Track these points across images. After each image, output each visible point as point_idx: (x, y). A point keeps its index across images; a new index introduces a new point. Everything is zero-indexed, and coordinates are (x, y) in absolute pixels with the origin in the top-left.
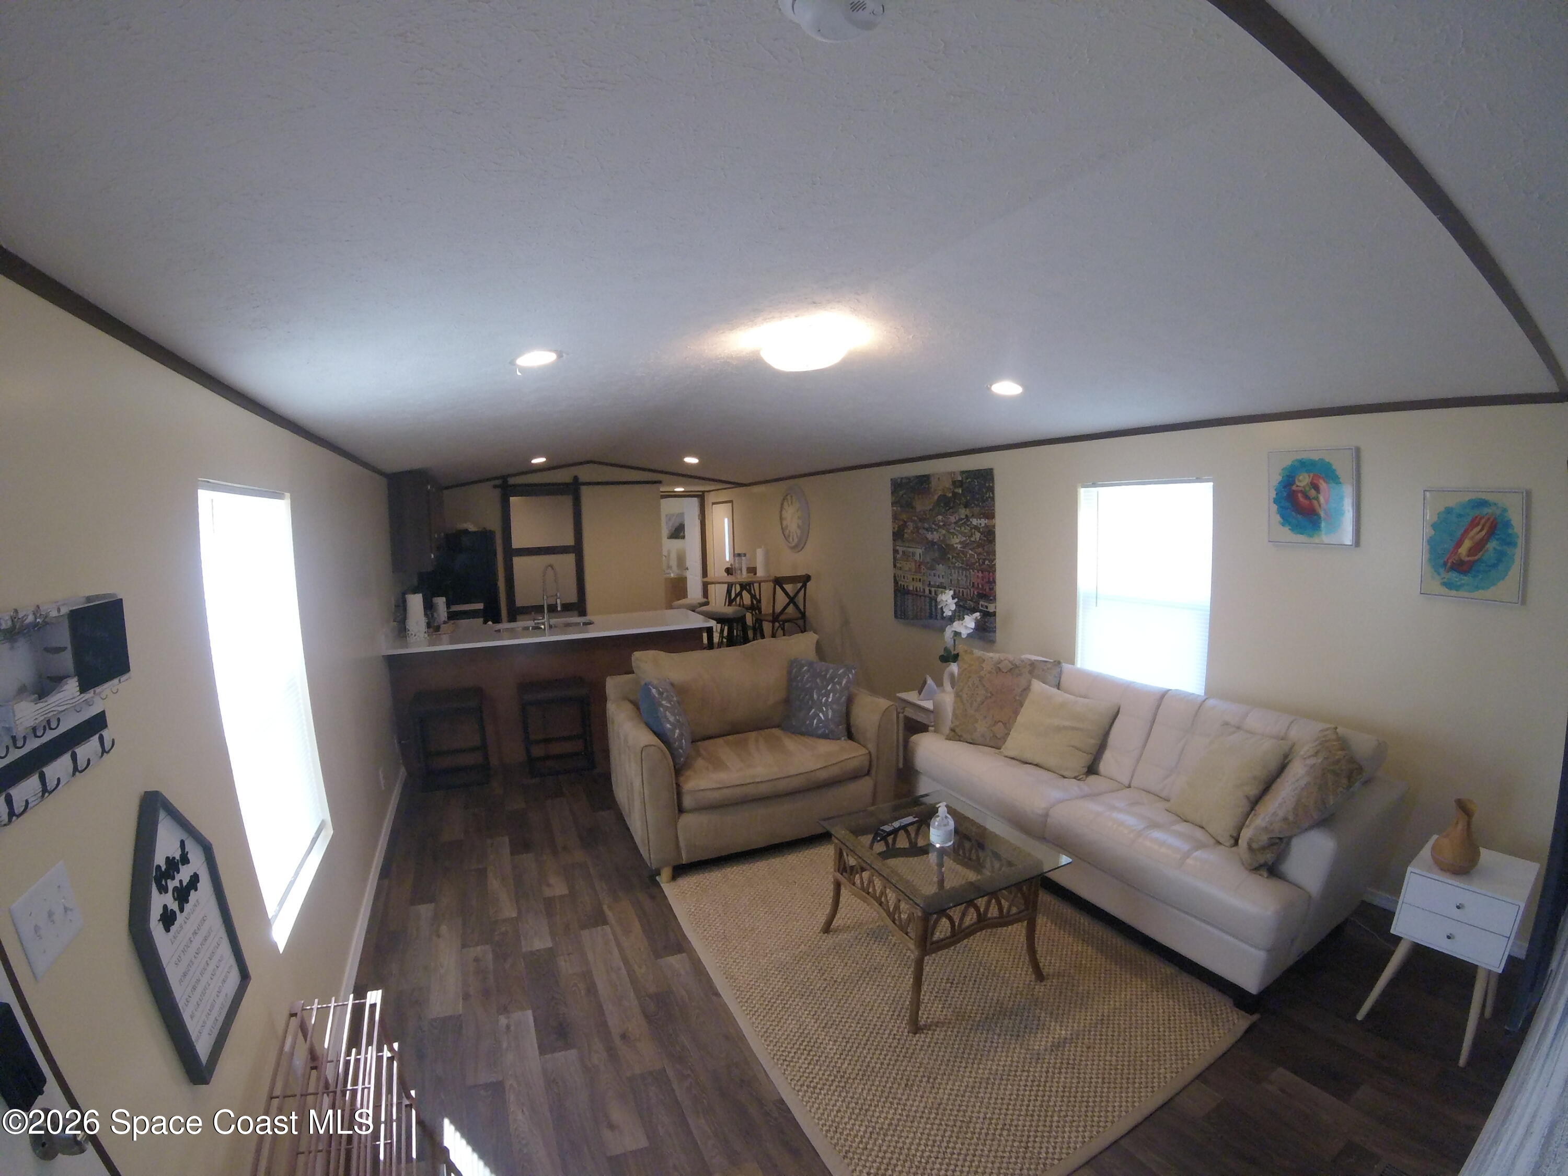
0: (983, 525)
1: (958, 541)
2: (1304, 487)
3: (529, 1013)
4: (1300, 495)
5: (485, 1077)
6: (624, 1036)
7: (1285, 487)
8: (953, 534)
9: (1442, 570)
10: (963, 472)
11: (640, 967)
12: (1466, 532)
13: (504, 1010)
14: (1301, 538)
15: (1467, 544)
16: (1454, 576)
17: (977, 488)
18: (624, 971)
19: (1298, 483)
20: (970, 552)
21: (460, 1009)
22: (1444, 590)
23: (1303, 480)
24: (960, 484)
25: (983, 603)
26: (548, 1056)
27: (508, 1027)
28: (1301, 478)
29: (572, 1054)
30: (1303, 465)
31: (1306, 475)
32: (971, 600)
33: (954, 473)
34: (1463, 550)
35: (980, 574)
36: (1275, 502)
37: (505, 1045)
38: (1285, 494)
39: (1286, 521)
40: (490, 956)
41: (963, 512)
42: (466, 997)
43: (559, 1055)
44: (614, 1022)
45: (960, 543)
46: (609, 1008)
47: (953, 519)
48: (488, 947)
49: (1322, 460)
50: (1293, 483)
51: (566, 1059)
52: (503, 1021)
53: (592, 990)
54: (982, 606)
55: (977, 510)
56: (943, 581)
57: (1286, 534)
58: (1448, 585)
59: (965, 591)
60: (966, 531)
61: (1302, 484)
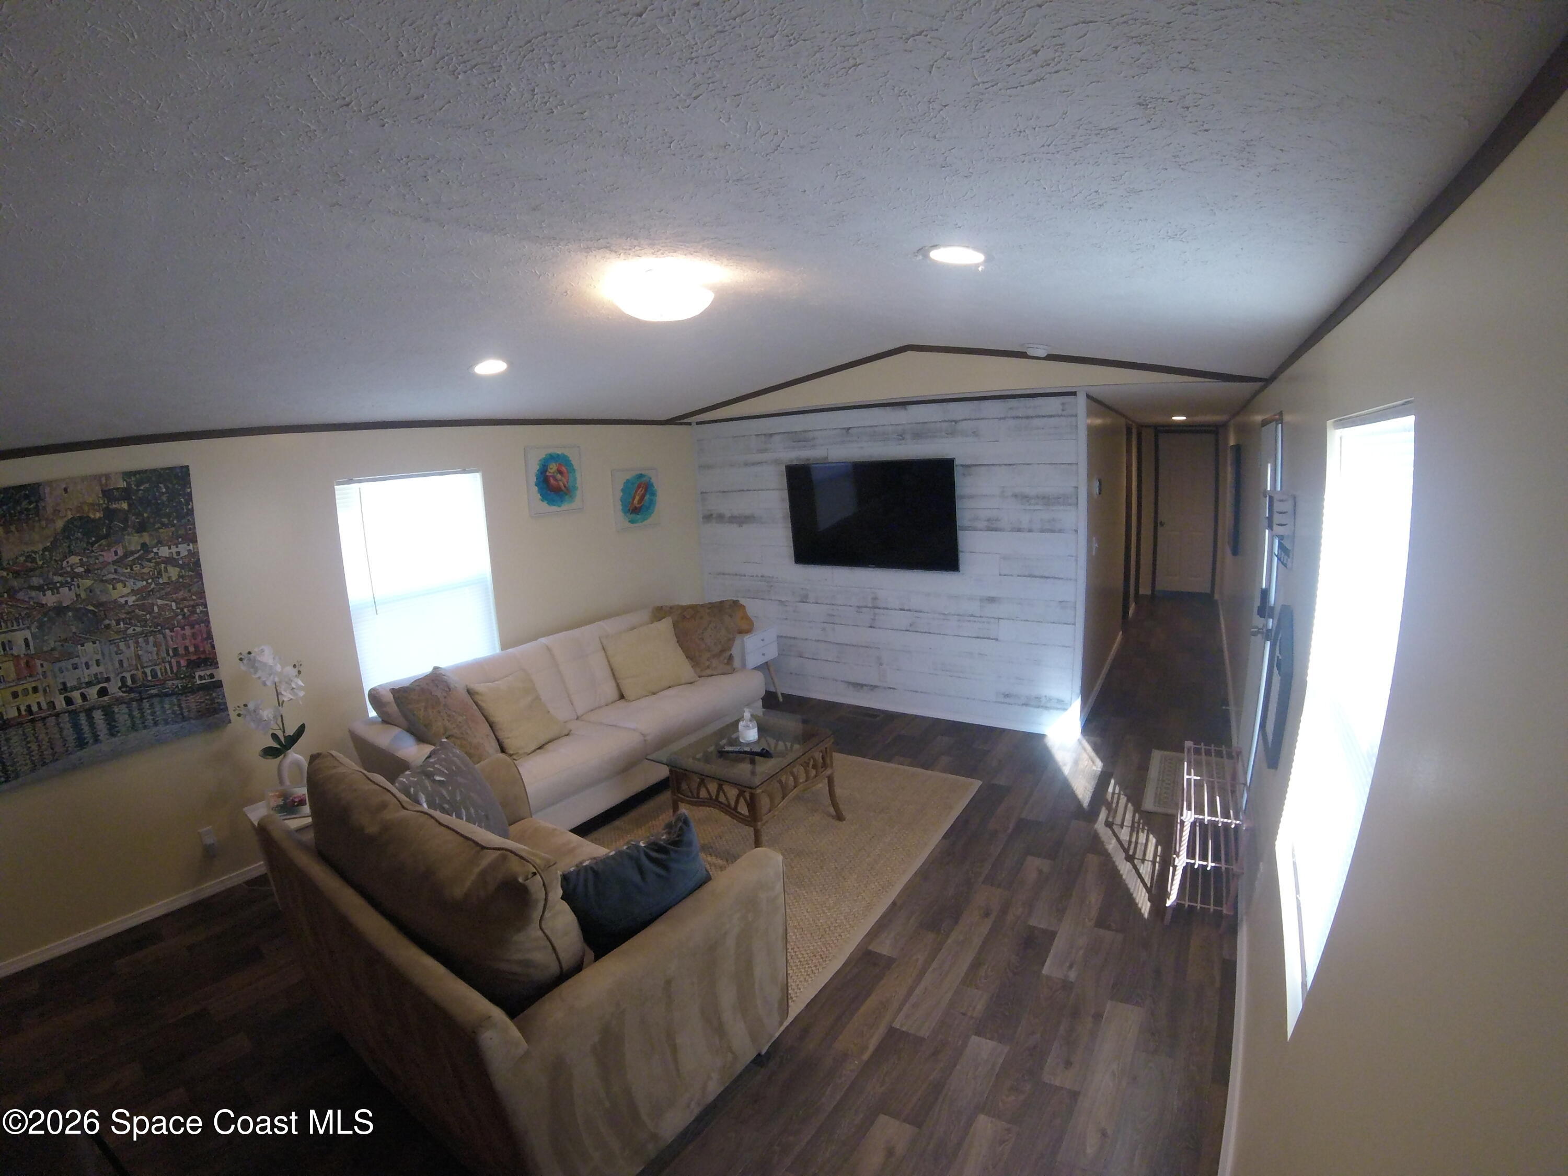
0: (184, 553)
1: (126, 591)
2: (553, 473)
3: (1046, 970)
4: (551, 478)
5: (1108, 935)
6: (987, 915)
7: (541, 473)
8: (113, 582)
9: (628, 514)
10: (127, 475)
11: (917, 960)
12: (636, 492)
13: (1066, 986)
14: (554, 508)
15: (637, 498)
16: (633, 516)
17: (164, 498)
18: (935, 965)
19: (550, 470)
20: (160, 602)
21: (1109, 1005)
22: (632, 525)
23: (553, 468)
24: (126, 494)
25: (202, 673)
26: (1052, 929)
27: (1071, 967)
28: (551, 467)
29: (1033, 922)
30: (552, 458)
31: (554, 464)
32: (177, 678)
33: (107, 476)
34: (636, 501)
35: (188, 631)
36: (536, 485)
37: (1081, 952)
38: (542, 479)
39: (544, 497)
40: (1050, 1061)
41: (134, 541)
42: (1098, 1017)
43: (1043, 926)
44: (985, 929)
45: (133, 592)
46: (977, 942)
47: (109, 556)
48: (1047, 1078)
49: (563, 454)
50: (546, 471)
51: (1040, 920)
52: (1072, 975)
53: (976, 965)
54: (201, 678)
55: (165, 533)
56: (101, 669)
57: (544, 506)
58: (632, 522)
59: (157, 668)
60: (145, 570)
61: (552, 471)
